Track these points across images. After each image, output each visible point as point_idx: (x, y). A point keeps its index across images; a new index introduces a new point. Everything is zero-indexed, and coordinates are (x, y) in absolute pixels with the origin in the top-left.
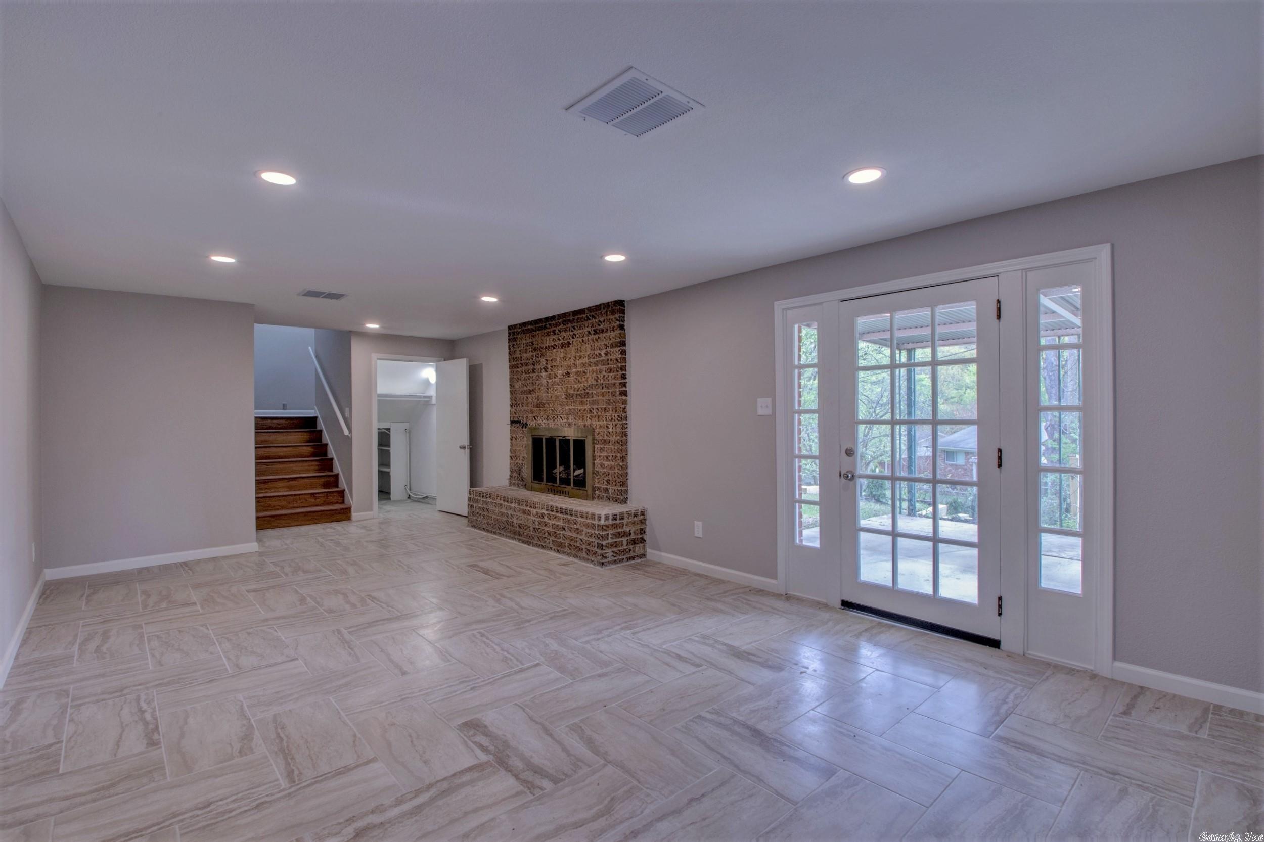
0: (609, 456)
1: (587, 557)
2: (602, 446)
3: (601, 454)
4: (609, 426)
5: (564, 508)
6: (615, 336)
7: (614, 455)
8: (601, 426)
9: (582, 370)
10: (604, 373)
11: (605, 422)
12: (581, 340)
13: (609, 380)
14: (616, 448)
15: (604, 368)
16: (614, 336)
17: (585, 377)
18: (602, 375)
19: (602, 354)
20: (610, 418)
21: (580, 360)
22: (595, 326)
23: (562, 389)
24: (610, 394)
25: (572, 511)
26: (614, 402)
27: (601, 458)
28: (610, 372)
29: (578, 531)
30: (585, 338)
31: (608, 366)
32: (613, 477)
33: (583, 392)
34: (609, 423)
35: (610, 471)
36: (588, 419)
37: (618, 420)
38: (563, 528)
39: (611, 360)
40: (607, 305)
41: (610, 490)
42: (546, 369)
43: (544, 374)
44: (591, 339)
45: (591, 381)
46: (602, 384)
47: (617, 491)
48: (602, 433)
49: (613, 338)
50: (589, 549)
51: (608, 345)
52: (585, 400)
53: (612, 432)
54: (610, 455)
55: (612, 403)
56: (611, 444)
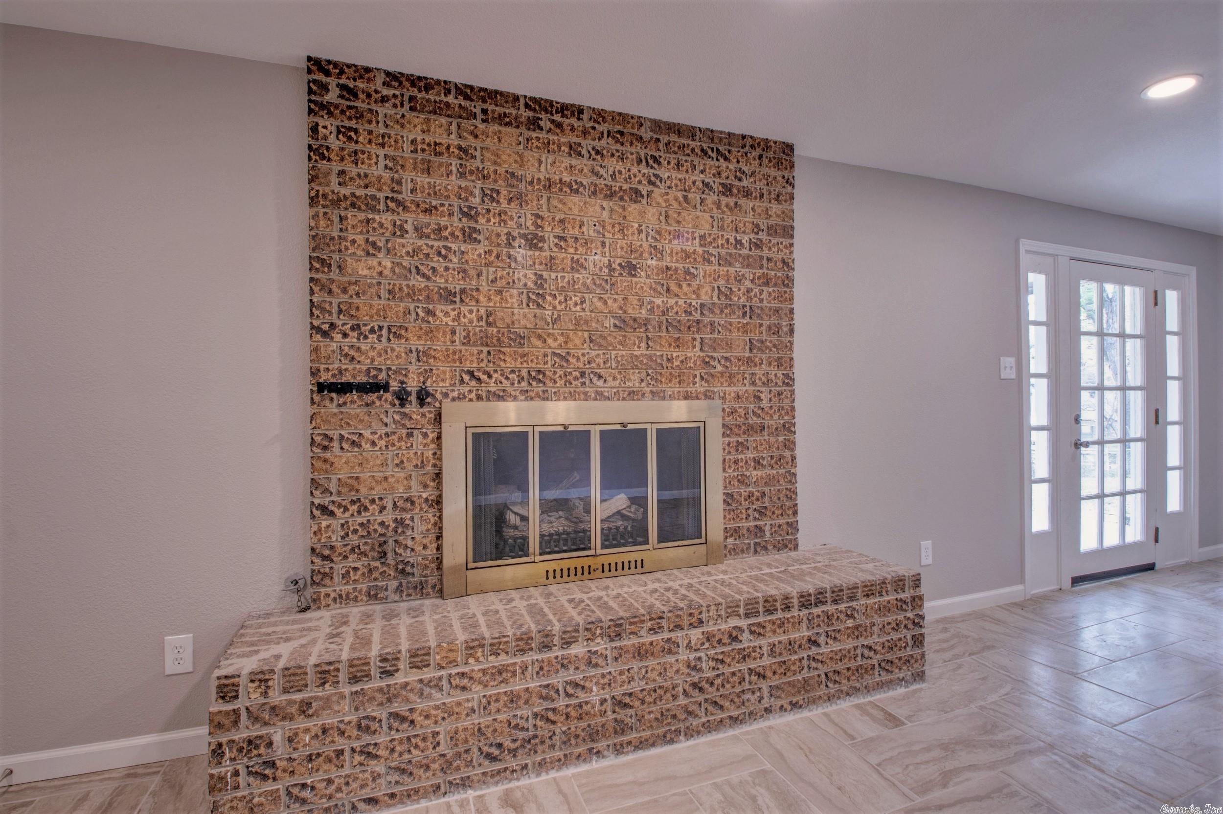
0: (764, 458)
1: (890, 677)
2: (740, 440)
3: (740, 457)
4: (762, 396)
5: (811, 591)
6: (783, 213)
7: (776, 453)
8: (738, 397)
9: (680, 266)
10: (748, 284)
11: (751, 389)
12: (680, 195)
13: (761, 300)
14: (781, 439)
15: (748, 273)
16: (779, 213)
17: (689, 285)
18: (743, 289)
19: (744, 241)
20: (764, 379)
21: (676, 242)
22: (727, 178)
23: (605, 302)
24: (763, 329)
25: (841, 590)
26: (775, 346)
27: (741, 464)
28: (767, 284)
29: (857, 631)
30: (695, 197)
31: (761, 271)
32: (776, 499)
33: (683, 317)
34: (762, 389)
35: (767, 490)
36: (697, 379)
37: (784, 382)
38: (809, 640)
39: (769, 259)
40: (766, 144)
41: (767, 528)
42: (533, 242)
43: (521, 253)
44: (714, 203)
45: (707, 296)
46: (744, 306)
47: (785, 527)
48: (742, 412)
49: (778, 216)
50: (889, 658)
51: (762, 227)
52: (688, 337)
53: (771, 407)
54: (764, 455)
55: (767, 347)
56: (766, 432)
